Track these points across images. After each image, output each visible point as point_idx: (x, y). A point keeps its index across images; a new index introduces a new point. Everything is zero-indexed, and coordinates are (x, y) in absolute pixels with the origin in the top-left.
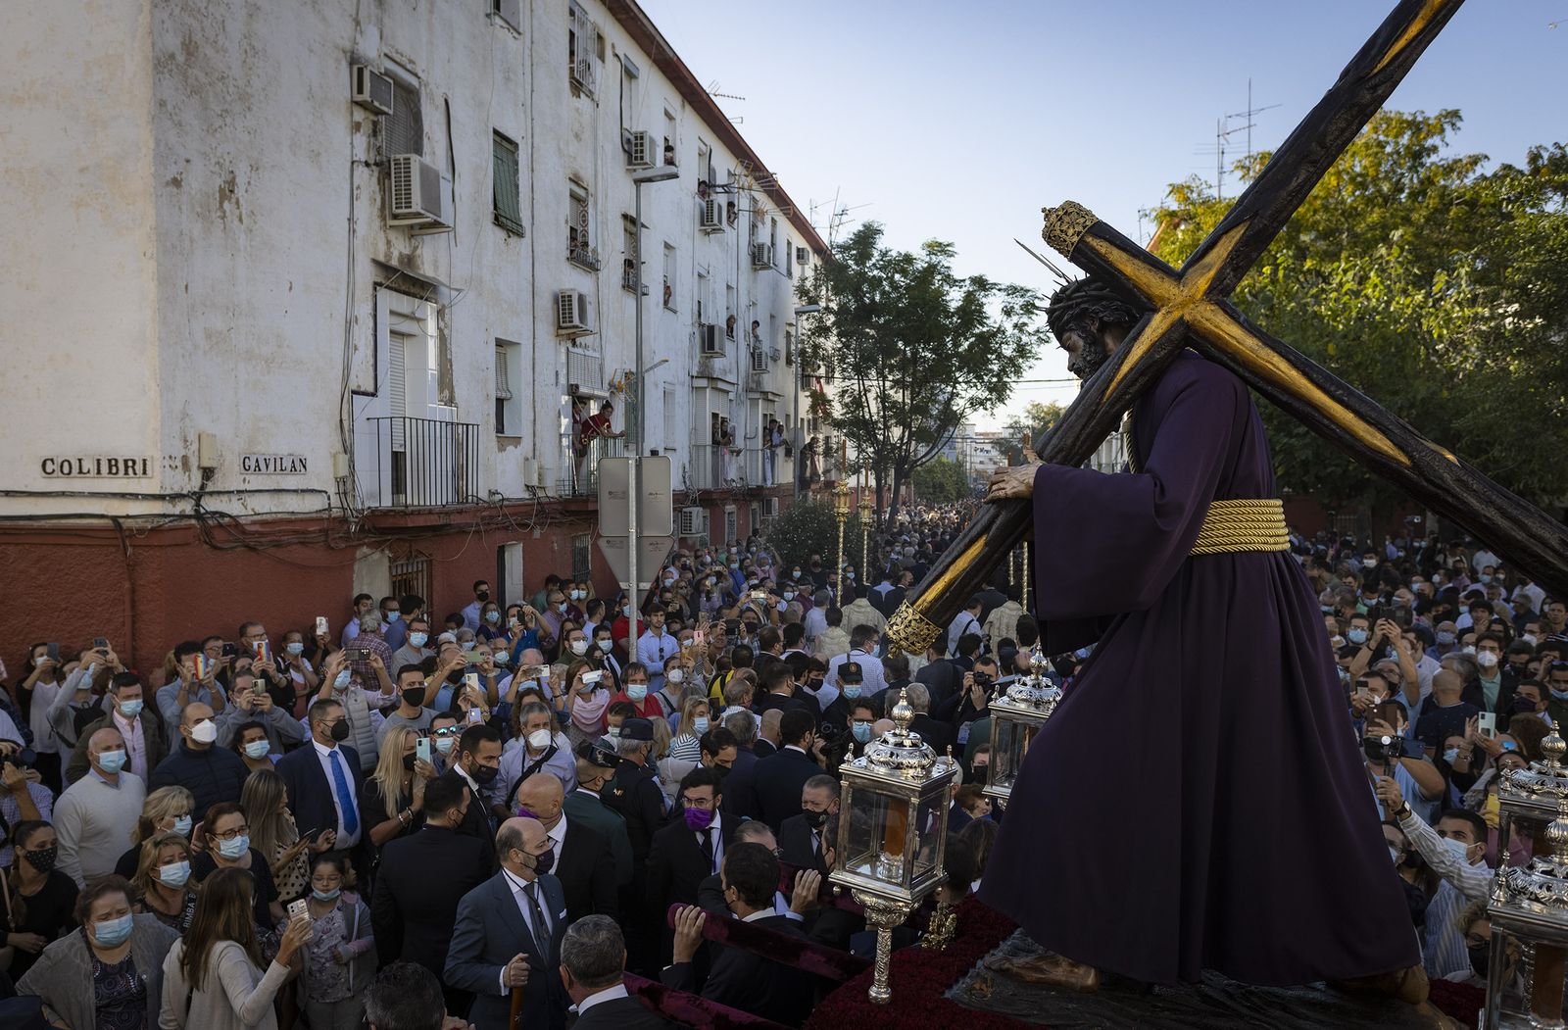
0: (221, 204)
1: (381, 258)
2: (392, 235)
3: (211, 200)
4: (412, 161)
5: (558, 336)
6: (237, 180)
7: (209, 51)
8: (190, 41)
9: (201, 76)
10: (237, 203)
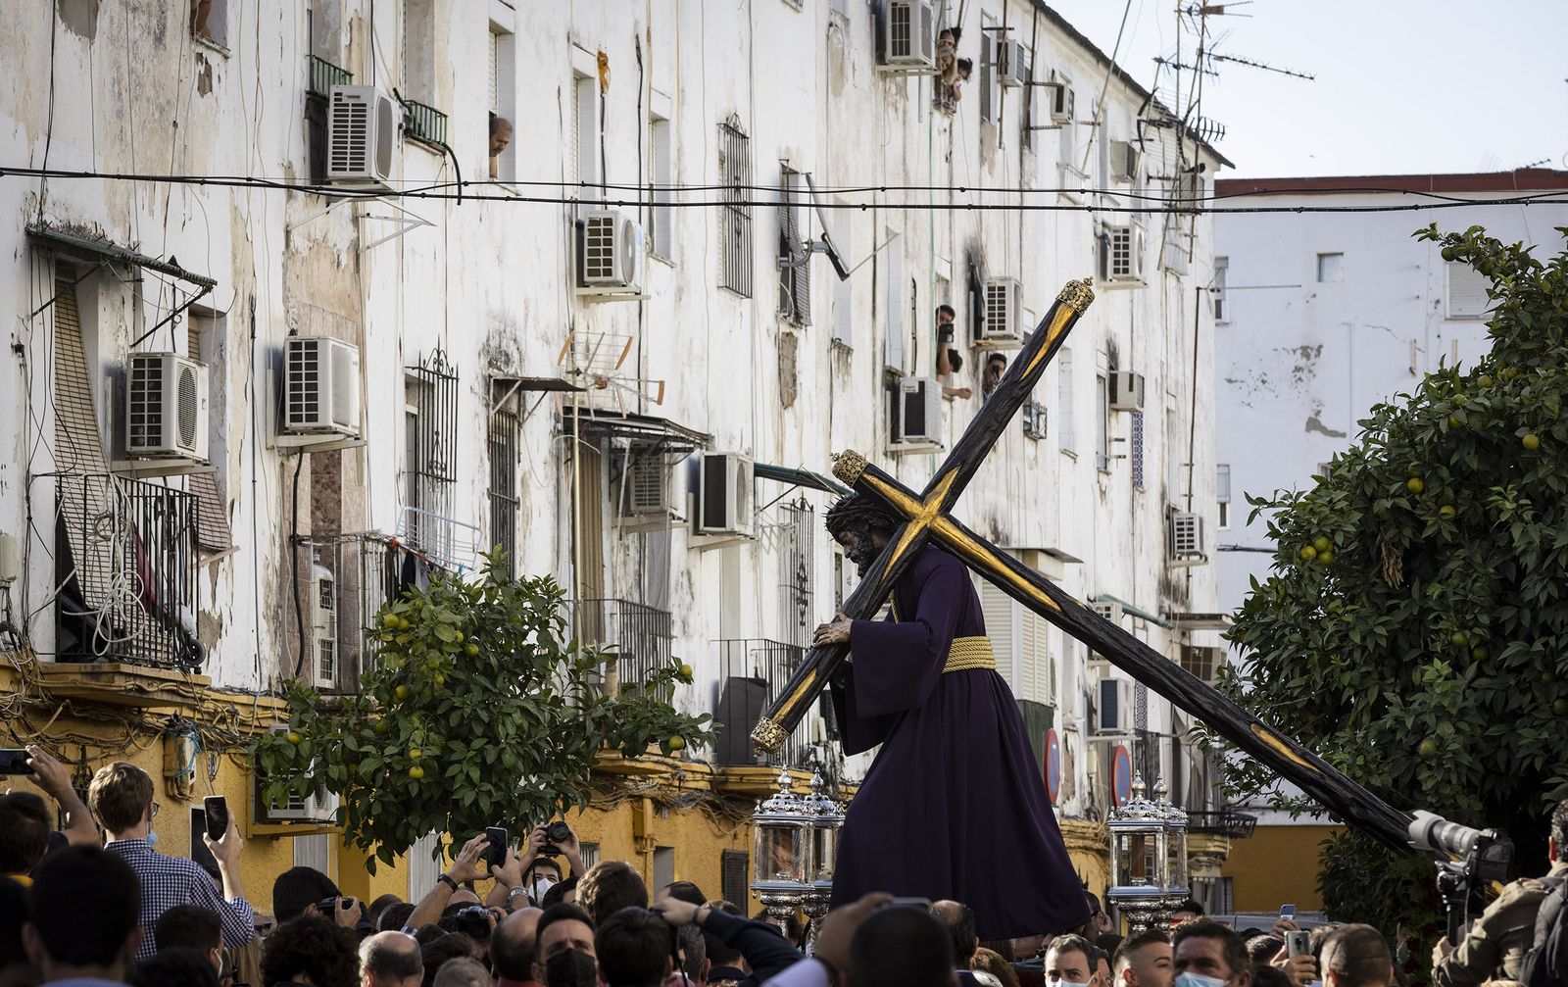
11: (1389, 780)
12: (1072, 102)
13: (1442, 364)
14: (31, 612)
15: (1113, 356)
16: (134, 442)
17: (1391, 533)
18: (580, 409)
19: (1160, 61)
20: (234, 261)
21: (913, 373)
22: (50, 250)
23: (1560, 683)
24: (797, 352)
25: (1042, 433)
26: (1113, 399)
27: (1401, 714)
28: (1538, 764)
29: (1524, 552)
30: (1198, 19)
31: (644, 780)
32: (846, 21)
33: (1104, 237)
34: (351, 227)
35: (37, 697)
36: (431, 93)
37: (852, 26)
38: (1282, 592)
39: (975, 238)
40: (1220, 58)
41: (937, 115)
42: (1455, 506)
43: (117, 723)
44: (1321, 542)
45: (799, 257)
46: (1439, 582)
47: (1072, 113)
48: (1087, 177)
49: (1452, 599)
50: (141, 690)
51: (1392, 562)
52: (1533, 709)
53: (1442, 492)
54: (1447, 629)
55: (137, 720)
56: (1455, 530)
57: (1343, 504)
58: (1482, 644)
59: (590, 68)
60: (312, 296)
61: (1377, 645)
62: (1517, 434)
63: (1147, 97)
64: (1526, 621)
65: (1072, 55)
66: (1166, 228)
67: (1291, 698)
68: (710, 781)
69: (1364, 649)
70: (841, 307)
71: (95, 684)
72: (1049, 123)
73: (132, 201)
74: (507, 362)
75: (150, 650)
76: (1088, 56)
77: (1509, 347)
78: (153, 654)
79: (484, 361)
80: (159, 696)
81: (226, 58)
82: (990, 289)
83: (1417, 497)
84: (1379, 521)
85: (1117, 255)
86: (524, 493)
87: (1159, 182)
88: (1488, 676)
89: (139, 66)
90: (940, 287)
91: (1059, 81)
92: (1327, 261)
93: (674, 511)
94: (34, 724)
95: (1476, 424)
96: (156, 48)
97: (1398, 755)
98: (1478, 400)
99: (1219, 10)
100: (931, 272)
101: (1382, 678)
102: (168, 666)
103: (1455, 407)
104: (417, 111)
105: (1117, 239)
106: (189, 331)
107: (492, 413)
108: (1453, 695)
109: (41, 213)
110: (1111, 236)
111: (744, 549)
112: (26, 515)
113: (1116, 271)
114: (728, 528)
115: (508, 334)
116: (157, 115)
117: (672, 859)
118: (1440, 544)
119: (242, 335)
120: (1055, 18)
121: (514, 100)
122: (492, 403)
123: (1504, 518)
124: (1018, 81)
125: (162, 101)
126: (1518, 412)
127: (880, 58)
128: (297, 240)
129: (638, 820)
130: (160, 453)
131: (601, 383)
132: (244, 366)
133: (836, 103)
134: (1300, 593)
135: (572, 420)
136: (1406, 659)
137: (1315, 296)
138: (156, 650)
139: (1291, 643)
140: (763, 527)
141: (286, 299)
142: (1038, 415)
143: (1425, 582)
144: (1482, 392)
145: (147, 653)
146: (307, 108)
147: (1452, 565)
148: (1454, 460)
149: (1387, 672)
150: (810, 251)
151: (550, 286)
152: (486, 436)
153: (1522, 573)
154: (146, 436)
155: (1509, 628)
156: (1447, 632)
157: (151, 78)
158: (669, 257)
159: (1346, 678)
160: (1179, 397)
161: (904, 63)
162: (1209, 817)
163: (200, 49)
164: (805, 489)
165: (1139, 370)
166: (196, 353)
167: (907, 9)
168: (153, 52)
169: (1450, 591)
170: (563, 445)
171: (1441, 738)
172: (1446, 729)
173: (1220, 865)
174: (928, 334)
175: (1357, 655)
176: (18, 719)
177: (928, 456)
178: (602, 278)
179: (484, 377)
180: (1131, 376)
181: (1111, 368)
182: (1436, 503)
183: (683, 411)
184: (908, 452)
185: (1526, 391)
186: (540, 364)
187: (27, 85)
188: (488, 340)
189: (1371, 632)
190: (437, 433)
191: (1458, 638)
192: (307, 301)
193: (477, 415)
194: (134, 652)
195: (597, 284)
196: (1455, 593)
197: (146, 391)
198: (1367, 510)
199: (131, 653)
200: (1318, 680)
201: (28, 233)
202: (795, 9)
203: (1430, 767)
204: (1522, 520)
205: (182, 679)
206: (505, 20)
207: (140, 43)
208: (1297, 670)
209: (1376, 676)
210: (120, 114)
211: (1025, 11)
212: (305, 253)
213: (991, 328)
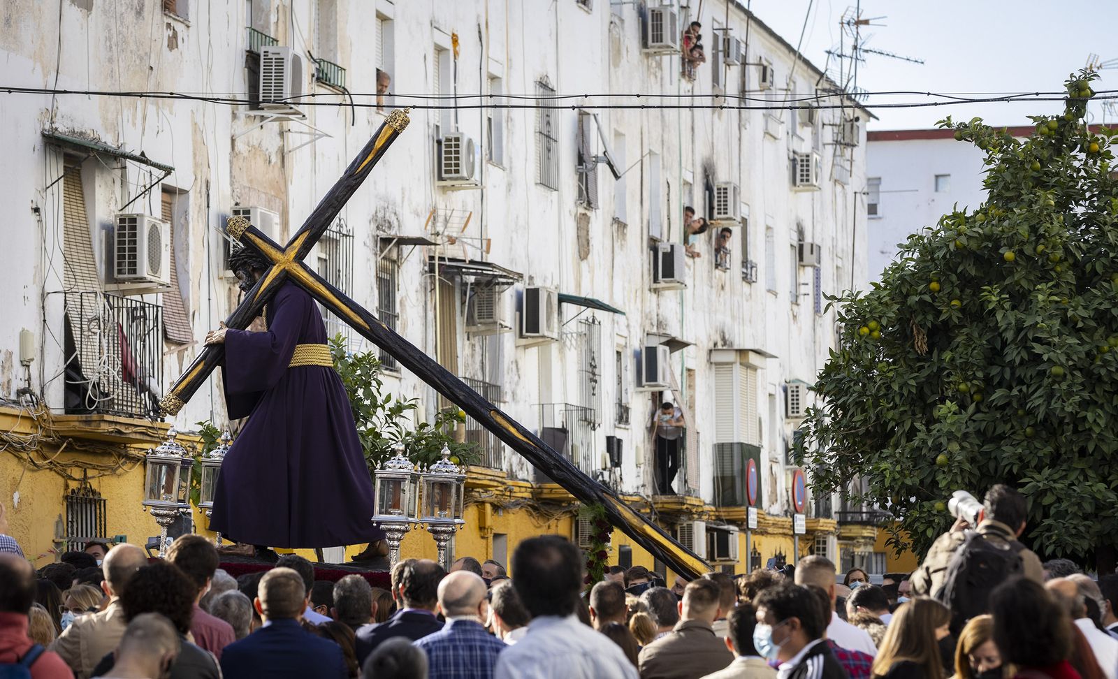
11: (917, 481)
12: (772, 76)
13: (955, 208)
14: (46, 381)
15: (801, 233)
16: (120, 272)
17: (920, 318)
18: (439, 258)
19: (829, 52)
20: (194, 158)
21: (668, 240)
22: (59, 146)
23: (1030, 416)
24: (590, 225)
25: (754, 279)
26: (801, 259)
27: (925, 437)
28: (1015, 470)
29: (1006, 330)
30: (854, 28)
31: (486, 491)
32: (622, 21)
33: (794, 160)
34: (278, 138)
35: (50, 437)
36: (335, 55)
37: (626, 24)
38: (847, 357)
39: (709, 159)
40: (866, 51)
41: (683, 81)
42: (961, 299)
43: (110, 454)
44: (873, 324)
45: (590, 166)
46: (951, 351)
47: (772, 83)
48: (783, 123)
49: (959, 361)
50: (119, 432)
51: (920, 337)
52: (1013, 434)
53: (953, 290)
54: (955, 381)
55: (123, 452)
56: (960, 316)
57: (887, 299)
58: (979, 391)
59: (447, 43)
60: (251, 181)
61: (910, 392)
62: (1001, 251)
63: (822, 75)
64: (1007, 375)
65: (773, 47)
66: (834, 155)
67: (855, 428)
68: (531, 493)
69: (902, 395)
70: (620, 198)
71: (88, 428)
72: (758, 88)
73: (120, 117)
74: (390, 227)
75: (127, 406)
76: (783, 48)
77: (998, 195)
78: (129, 409)
79: (373, 226)
80: (133, 436)
81: (188, 27)
82: (718, 189)
83: (936, 295)
84: (912, 312)
85: (802, 171)
86: (402, 310)
87: (830, 127)
88: (983, 412)
89: (125, 30)
90: (687, 188)
91: (765, 63)
92: (941, 180)
93: (502, 322)
94: (48, 454)
95: (973, 245)
96: (137, 18)
97: (924, 464)
98: (974, 229)
99: (866, 22)
100: (680, 178)
101: (914, 414)
102: (141, 417)
103: (960, 234)
104: (324, 66)
105: (802, 161)
106: (162, 201)
107: (379, 259)
108: (958, 424)
109: (52, 123)
110: (798, 159)
111: (555, 347)
112: (42, 319)
113: (802, 180)
114: (541, 334)
115: (391, 210)
116: (138, 62)
117: (506, 541)
118: (951, 324)
119: (200, 206)
120: (760, 24)
121: (394, 62)
122: (379, 253)
123: (991, 307)
124: (736, 62)
125: (141, 52)
126: (1001, 237)
127: (645, 44)
128: (240, 145)
129: (482, 517)
130: (137, 279)
131: (452, 241)
132: (202, 225)
133: (616, 72)
134: (859, 358)
135: (434, 264)
136: (928, 402)
137: (933, 200)
138: (132, 406)
139: (855, 392)
140: (567, 334)
141: (232, 184)
142: (752, 268)
143: (941, 350)
144: (978, 224)
145: (125, 408)
146: (247, 61)
147: (959, 339)
148: (959, 270)
149: (917, 410)
150: (597, 162)
151: (419, 180)
152: (375, 274)
153: (1004, 344)
154: (127, 268)
155: (996, 380)
156: (955, 383)
157: (133, 38)
158: (502, 164)
159: (890, 415)
160: (844, 259)
161: (659, 47)
162: (864, 515)
163: (170, 21)
164: (596, 310)
165: (818, 242)
166: (168, 215)
167: (661, 14)
168: (135, 21)
169: (957, 356)
170: (429, 281)
171: (950, 453)
172: (955, 447)
173: (873, 545)
174: (678, 216)
175: (897, 399)
176: (37, 451)
177: (679, 291)
178: (453, 175)
179: (373, 236)
180: (812, 245)
181: (800, 240)
182: (948, 298)
183: (512, 261)
184: (664, 289)
185: (1006, 223)
186: (412, 229)
187: (42, 39)
188: (376, 213)
189: (906, 384)
190: (339, 271)
191: (962, 387)
192: (248, 185)
193: (368, 260)
194: (116, 407)
195: (451, 179)
196: (961, 358)
197: (127, 239)
198: (903, 303)
199: (114, 408)
200: (872, 416)
201: (43, 135)
202: (587, 12)
203: (944, 472)
204: (1003, 308)
205: (151, 425)
206: (387, 10)
207: (125, 15)
208: (859, 410)
209: (910, 413)
210: (110, 60)
211: (742, 20)
212: (246, 154)
213: (719, 213)
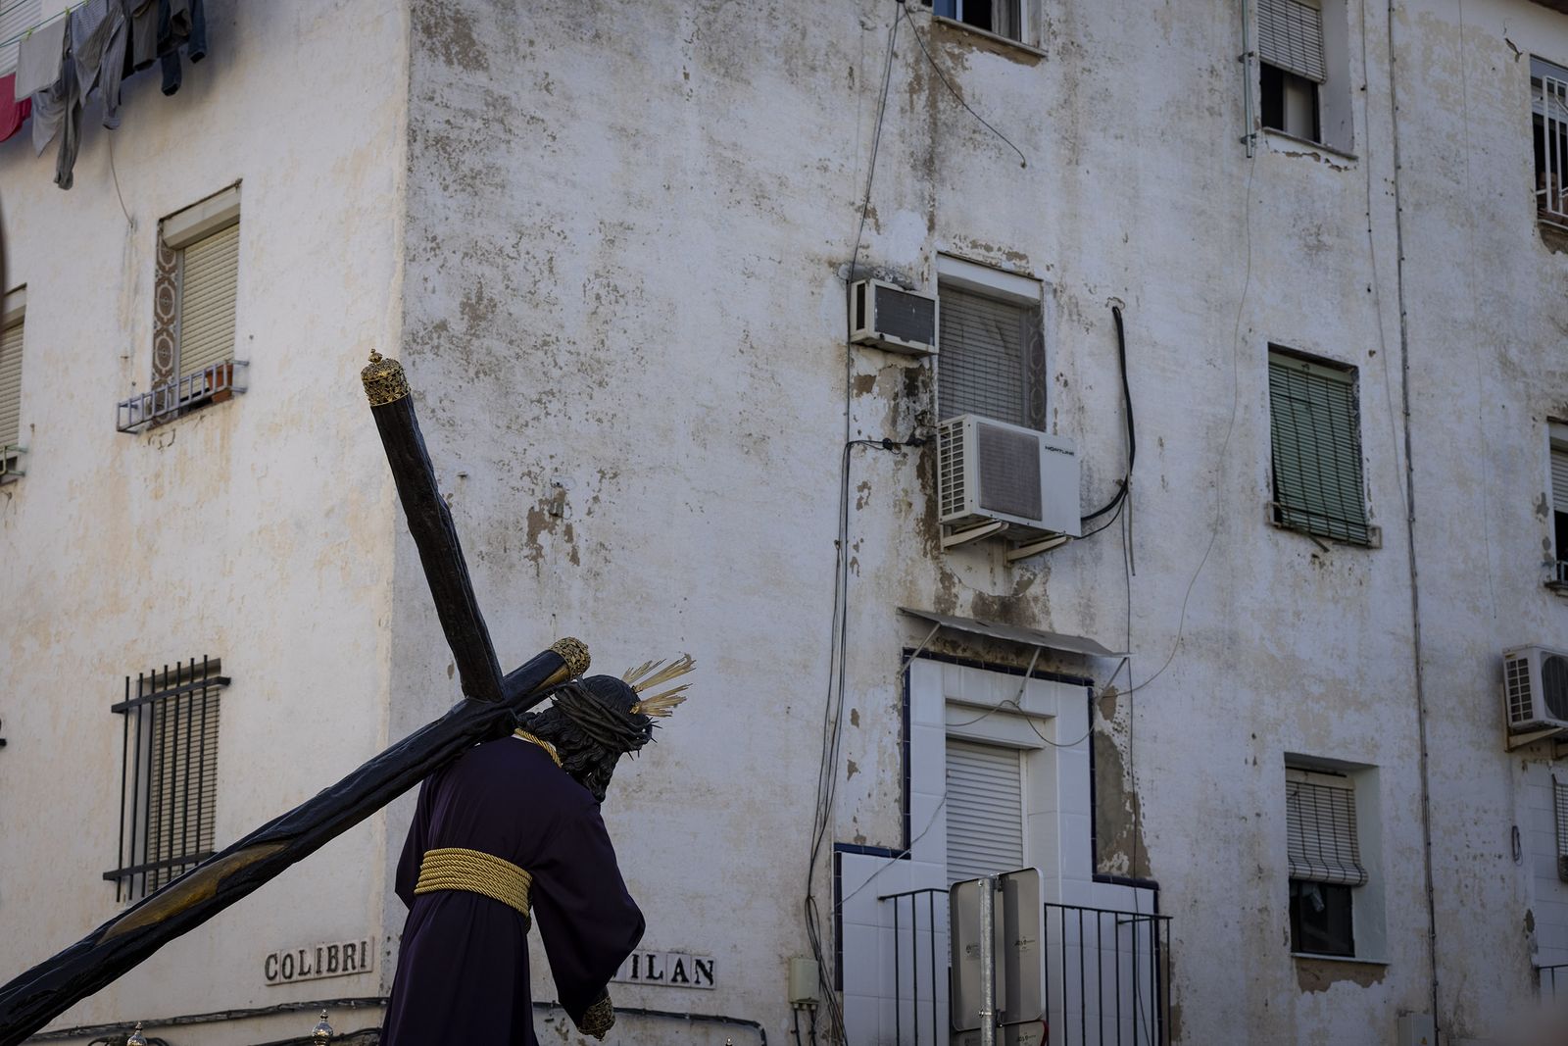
0: (532, 536)
1: (926, 605)
2: (955, 565)
3: (511, 531)
4: (965, 427)
5: (1511, 750)
6: (569, 497)
7: (519, 308)
8: (480, 298)
9: (500, 348)
10: (569, 532)
